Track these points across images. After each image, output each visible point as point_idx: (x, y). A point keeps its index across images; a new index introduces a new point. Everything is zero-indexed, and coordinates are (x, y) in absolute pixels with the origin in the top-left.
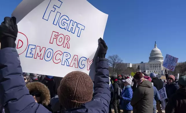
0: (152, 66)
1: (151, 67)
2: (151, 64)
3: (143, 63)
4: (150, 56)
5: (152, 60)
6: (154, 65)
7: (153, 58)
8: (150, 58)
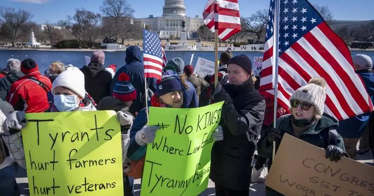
0: (169, 23)
1: (167, 25)
2: (167, 20)
3: (152, 17)
4: (164, 5)
5: (168, 12)
6: (173, 23)
7: (170, 8)
8: (164, 9)
